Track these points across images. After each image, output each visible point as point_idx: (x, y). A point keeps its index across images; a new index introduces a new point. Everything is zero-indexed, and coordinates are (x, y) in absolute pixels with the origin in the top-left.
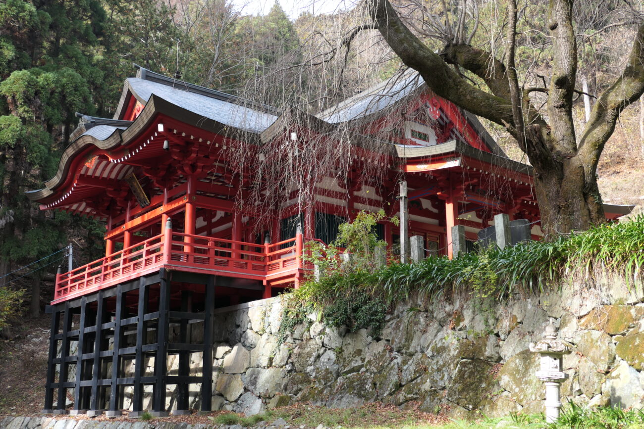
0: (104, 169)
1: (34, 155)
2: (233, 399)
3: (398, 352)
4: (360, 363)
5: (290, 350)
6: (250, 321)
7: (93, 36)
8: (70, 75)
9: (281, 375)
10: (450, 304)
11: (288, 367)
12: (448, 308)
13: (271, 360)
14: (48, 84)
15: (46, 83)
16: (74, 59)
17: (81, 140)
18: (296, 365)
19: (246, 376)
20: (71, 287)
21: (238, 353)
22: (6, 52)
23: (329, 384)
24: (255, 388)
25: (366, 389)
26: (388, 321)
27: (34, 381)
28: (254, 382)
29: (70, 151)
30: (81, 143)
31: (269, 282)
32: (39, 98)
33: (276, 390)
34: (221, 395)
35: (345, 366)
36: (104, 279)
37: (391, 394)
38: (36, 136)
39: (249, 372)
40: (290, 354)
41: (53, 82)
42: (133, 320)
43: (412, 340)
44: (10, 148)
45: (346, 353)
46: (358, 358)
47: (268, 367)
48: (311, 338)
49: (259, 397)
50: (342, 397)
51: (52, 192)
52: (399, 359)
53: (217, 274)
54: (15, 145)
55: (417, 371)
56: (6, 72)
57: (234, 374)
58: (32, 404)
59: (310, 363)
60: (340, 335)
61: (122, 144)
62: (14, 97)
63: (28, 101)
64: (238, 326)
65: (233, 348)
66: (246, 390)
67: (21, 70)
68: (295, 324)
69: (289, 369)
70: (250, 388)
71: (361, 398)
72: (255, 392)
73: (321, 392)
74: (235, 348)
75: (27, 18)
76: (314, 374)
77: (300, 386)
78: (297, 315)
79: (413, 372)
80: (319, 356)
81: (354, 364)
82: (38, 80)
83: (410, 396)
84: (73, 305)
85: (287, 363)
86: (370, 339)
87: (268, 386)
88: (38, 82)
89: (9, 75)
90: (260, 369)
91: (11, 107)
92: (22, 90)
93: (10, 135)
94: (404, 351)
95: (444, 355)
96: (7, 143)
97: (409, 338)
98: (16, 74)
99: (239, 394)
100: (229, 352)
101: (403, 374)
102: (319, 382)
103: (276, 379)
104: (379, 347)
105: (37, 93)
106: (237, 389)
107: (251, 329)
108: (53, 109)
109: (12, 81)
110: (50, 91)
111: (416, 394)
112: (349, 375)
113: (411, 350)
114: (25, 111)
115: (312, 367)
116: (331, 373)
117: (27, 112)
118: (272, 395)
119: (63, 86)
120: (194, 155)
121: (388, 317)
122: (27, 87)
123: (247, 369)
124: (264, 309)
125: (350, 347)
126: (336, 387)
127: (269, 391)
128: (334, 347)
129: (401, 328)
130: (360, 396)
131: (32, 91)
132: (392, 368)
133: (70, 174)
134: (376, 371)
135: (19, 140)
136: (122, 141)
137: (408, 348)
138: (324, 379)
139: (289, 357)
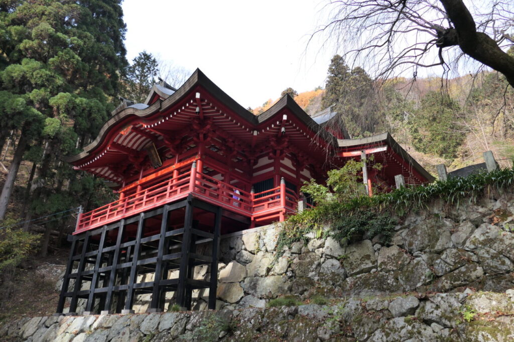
0: (130, 141)
1: (66, 145)
2: (234, 301)
3: (421, 251)
4: (370, 265)
5: (289, 261)
6: (244, 244)
7: (111, 86)
8: (96, 102)
9: (283, 280)
10: (482, 207)
11: (289, 274)
12: (481, 210)
13: (269, 270)
14: (82, 104)
15: (80, 103)
16: (98, 95)
17: (123, 112)
18: (297, 272)
19: (245, 283)
20: (93, 221)
21: (234, 267)
22: (57, 81)
23: (338, 283)
24: (256, 292)
25: (389, 284)
26: (397, 231)
27: (41, 297)
28: (254, 286)
29: (112, 122)
30: (122, 115)
31: (255, 218)
32: (75, 111)
33: (278, 292)
34: (220, 299)
35: (353, 269)
36: (126, 212)
37: (425, 284)
38: (69, 134)
39: (247, 280)
40: (290, 264)
41: (85, 103)
42: (154, 238)
43: (438, 239)
44: (50, 138)
45: (352, 258)
46: (367, 261)
47: (266, 276)
48: (309, 252)
49: (261, 299)
50: (360, 292)
51: (88, 154)
52: (424, 257)
53: (224, 206)
54: (54, 137)
55: (459, 263)
56: (55, 92)
57: (231, 283)
58: (40, 312)
59: (312, 269)
60: (342, 246)
61: (160, 111)
62: (58, 108)
63: (67, 111)
64: (231, 248)
65: (227, 265)
66: (246, 293)
67: (65, 92)
68: (293, 242)
69: (291, 275)
70: (250, 292)
71: (385, 291)
72: (256, 295)
73: (331, 290)
74: (231, 264)
75: (75, 62)
76: (316, 278)
77: (305, 287)
78: (294, 235)
79: (452, 263)
80: (319, 265)
81: (363, 266)
82: (76, 100)
83: (456, 283)
84: (94, 233)
85: (287, 271)
86: (378, 246)
87: (269, 289)
88: (75, 101)
89: (57, 94)
90: (257, 277)
91: (55, 113)
92: (64, 104)
93: (52, 130)
94: (427, 250)
95: (496, 245)
96: (49, 135)
97: (434, 238)
98: (61, 94)
99: (241, 297)
100: (224, 267)
101: (436, 267)
102: (327, 282)
103: (279, 284)
104: (394, 251)
105: (74, 108)
106: (237, 294)
107: (246, 250)
108: (83, 120)
109: (59, 97)
110: (82, 109)
111: (465, 280)
112: (358, 276)
113: (438, 247)
114: (64, 116)
115: (314, 273)
116: (338, 275)
117: (66, 117)
118: (275, 296)
119: (91, 107)
120: (208, 127)
121: (398, 228)
122: (68, 102)
123: (245, 278)
124: (258, 234)
125: (356, 255)
126: (348, 286)
127: (273, 293)
128: (336, 256)
129: (419, 233)
130: (382, 289)
131: (71, 106)
132: (417, 264)
133: (105, 141)
134: (395, 269)
135: (57, 134)
136: (160, 108)
137: (433, 247)
138: (332, 279)
139: (289, 266)
